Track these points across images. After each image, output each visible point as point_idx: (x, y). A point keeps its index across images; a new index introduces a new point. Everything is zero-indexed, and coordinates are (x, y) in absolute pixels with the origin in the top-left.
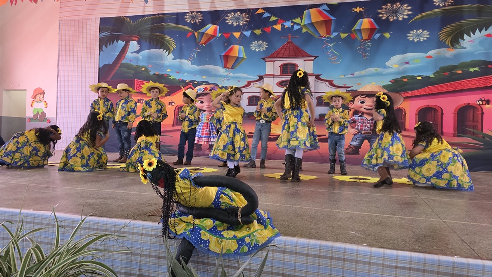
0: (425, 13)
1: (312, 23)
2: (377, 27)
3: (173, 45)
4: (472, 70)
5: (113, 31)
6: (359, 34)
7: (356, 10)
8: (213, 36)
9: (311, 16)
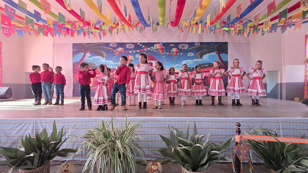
1: (157, 49)
3: (105, 55)
4: (206, 66)
5: (79, 49)
6: (173, 53)
8: (121, 52)
9: (157, 46)
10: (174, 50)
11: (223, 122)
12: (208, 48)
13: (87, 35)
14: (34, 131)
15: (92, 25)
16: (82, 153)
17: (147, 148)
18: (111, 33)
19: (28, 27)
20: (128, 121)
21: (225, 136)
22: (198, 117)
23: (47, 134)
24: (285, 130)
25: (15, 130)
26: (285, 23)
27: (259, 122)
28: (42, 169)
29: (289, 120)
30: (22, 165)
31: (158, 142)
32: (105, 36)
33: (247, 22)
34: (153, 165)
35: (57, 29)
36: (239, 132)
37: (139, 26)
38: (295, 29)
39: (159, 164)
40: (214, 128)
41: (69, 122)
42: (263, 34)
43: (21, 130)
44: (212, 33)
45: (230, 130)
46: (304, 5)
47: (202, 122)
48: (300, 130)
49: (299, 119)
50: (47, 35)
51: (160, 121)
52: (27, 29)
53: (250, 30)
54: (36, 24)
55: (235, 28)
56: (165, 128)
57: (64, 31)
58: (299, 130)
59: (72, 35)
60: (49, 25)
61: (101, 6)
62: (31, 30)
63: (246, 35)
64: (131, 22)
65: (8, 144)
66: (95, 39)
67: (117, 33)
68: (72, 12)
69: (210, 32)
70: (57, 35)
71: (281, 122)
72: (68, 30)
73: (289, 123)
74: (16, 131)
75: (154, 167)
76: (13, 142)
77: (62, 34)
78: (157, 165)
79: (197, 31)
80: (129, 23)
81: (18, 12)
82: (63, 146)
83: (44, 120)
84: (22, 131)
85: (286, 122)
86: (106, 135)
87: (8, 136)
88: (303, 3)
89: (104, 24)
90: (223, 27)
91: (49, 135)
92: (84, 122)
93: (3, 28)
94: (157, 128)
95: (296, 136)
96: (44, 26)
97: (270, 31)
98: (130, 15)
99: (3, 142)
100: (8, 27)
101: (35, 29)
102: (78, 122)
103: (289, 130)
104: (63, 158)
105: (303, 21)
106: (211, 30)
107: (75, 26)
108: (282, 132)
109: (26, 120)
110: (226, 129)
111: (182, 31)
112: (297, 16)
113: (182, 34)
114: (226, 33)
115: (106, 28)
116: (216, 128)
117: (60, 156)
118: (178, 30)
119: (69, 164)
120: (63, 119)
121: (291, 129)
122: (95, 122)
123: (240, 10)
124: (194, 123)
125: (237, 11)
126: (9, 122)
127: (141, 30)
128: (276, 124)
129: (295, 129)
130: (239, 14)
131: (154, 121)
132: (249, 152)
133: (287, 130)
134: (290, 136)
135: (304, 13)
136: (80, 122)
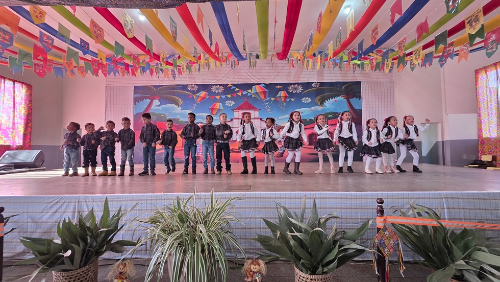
0: (309, 90)
1: (257, 93)
2: (288, 96)
3: (181, 102)
5: (143, 94)
6: (280, 99)
8: (204, 98)
9: (256, 89)
10: (282, 94)
11: (357, 198)
12: (331, 91)
13: (155, 73)
14: (76, 214)
15: (163, 59)
16: (146, 248)
17: (243, 239)
18: (190, 71)
19: (71, 63)
20: (215, 198)
21: (361, 220)
22: (319, 191)
23: (94, 218)
24: (452, 210)
25: (47, 212)
26: (444, 53)
27: (412, 198)
28: (86, 270)
29: (457, 195)
30: (57, 264)
31: (259, 230)
32: (180, 76)
33: (388, 51)
34: (252, 263)
35: (112, 66)
36: (381, 212)
37: (230, 61)
38: (459, 60)
39: (260, 261)
40: (344, 208)
41: (127, 200)
42: (412, 69)
43: (56, 212)
44: (337, 68)
45: (368, 210)
46: (471, 25)
47: (326, 198)
48: (475, 209)
49: (473, 193)
50: (97, 75)
51: (263, 198)
52: (69, 66)
53: (393, 64)
54: (81, 58)
55: (370, 60)
56: (270, 208)
57: (121, 69)
58: (472, 209)
59: (133, 74)
60: (101, 59)
61: (176, 31)
62: (75, 67)
63: (387, 71)
64: (218, 54)
65: (36, 234)
66: (166, 79)
67: (199, 70)
68: (134, 40)
69: (334, 67)
70: (112, 74)
71: (445, 198)
72: (127, 66)
73: (457, 200)
74: (49, 214)
75: (255, 267)
76: (43, 231)
77: (119, 73)
78: (259, 265)
79: (314, 66)
80: (216, 55)
81: (57, 42)
82: (118, 237)
83: (91, 197)
84: (58, 215)
85: (452, 198)
86: (183, 217)
87: (36, 222)
88: (468, 23)
89: (179, 57)
90: (353, 59)
91: (98, 220)
92: (149, 200)
93: (35, 65)
94: (259, 208)
95: (468, 219)
96: (93, 61)
97: (424, 65)
98: (217, 44)
99: (29, 230)
100: (42, 63)
101: (80, 65)
102: (140, 200)
103: (457, 210)
104: (117, 254)
105: (471, 49)
106: (336, 64)
107: (139, 61)
108: (447, 214)
109: (65, 197)
110: (362, 208)
111: (293, 66)
112: (460, 42)
113: (293, 70)
114: (357, 68)
115: (183, 64)
116: (346, 208)
117: (113, 252)
118: (287, 65)
119: (127, 264)
120: (118, 196)
121: (461, 208)
122: (166, 199)
123: (377, 34)
124: (312, 200)
125: (372, 36)
126: (39, 201)
127: (233, 66)
128: (437, 200)
129: (466, 209)
130: (375, 39)
131: (253, 198)
132: (398, 244)
133: (455, 210)
134: (460, 219)
135: (472, 37)
136: (144, 200)
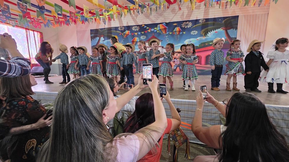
0: (196, 25)
1: (160, 29)
2: (181, 30)
5: (95, 34)
6: (175, 33)
7: (174, 24)
8: (128, 35)
10: (177, 29)
12: (214, 24)
15: (86, 10)
